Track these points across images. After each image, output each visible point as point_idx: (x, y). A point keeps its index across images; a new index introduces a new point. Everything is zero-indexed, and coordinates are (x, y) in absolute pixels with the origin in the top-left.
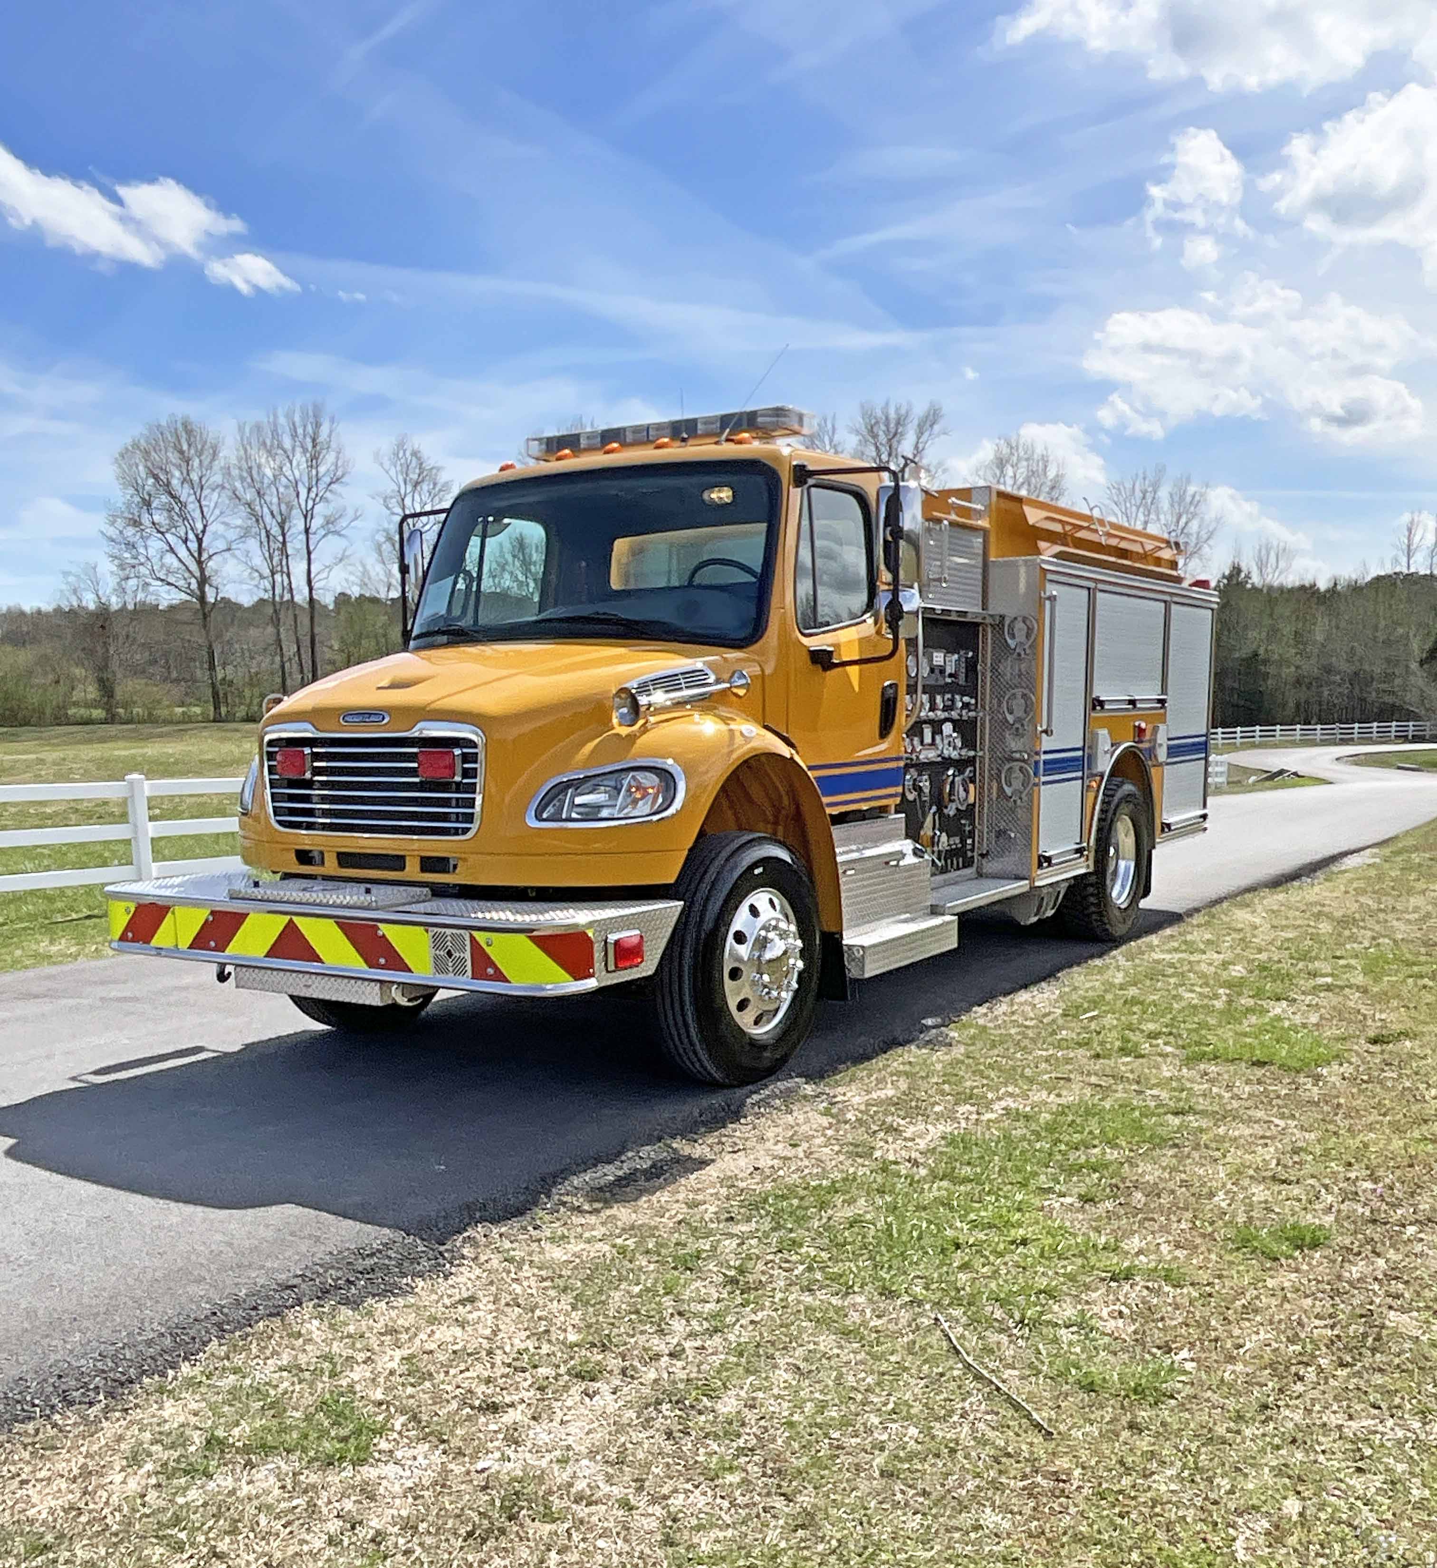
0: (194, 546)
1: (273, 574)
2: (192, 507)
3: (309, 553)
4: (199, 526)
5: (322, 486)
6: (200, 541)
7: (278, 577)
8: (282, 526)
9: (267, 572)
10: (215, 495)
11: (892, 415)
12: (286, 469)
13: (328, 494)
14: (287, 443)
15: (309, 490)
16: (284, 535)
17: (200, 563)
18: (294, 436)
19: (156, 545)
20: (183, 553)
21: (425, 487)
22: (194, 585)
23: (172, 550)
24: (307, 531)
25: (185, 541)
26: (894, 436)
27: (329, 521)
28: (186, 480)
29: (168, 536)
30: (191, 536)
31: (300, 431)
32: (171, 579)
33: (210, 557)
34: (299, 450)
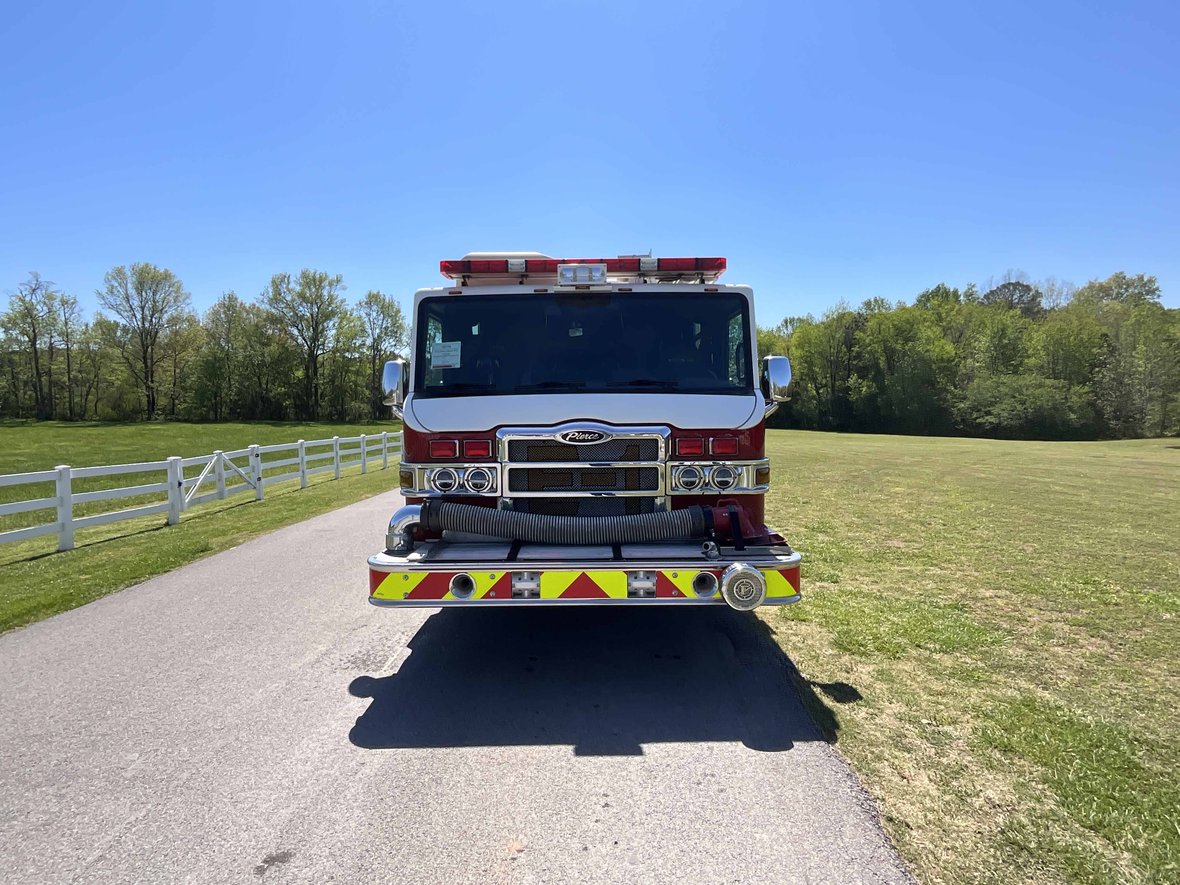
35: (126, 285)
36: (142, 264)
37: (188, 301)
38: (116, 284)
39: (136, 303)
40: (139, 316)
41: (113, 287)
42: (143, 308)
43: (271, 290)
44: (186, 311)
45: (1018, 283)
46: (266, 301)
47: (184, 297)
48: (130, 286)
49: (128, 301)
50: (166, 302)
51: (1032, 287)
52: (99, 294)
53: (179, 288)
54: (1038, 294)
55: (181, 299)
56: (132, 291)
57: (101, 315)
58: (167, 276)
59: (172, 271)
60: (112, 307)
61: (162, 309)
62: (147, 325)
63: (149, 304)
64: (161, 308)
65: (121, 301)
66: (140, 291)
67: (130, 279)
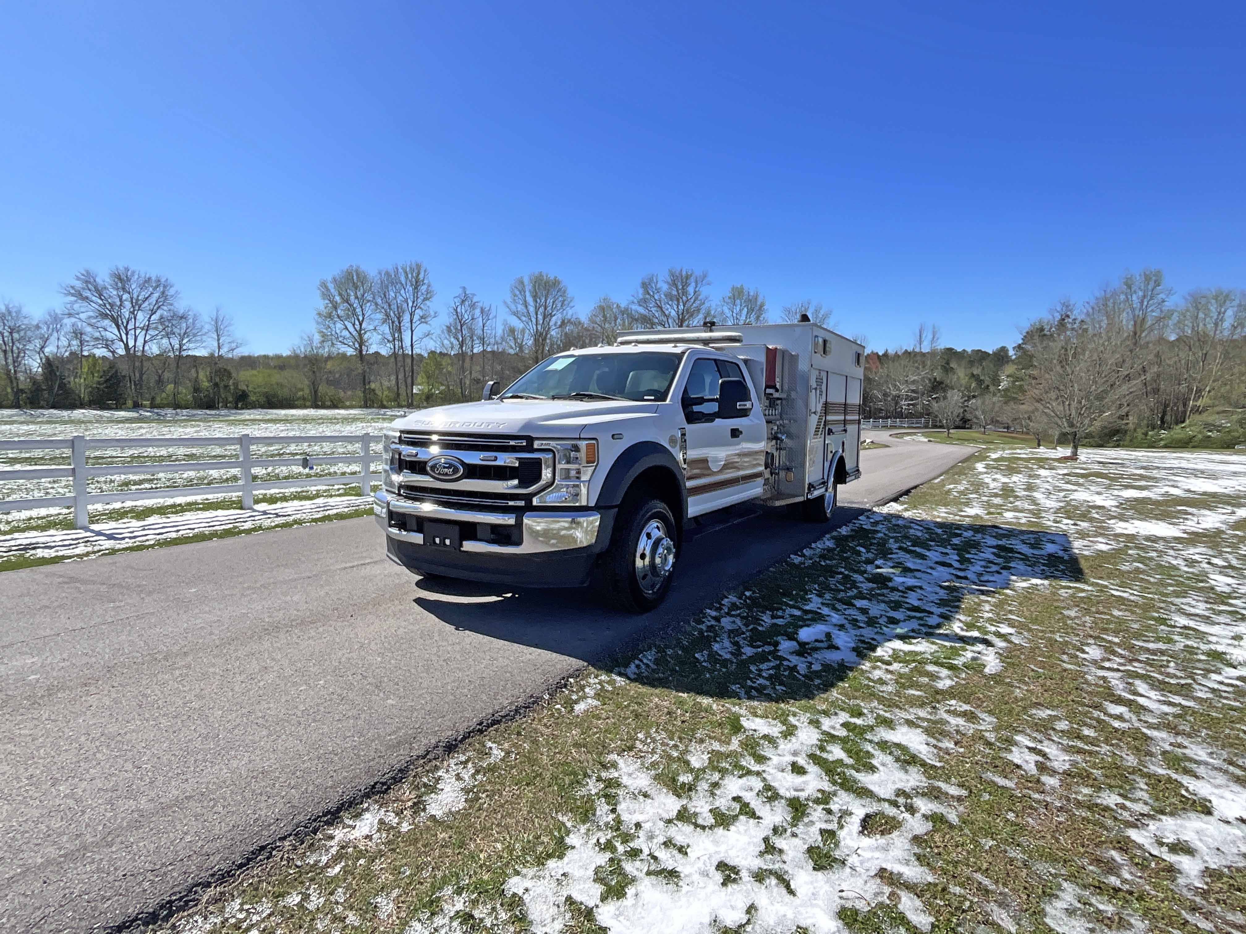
0: (358, 327)
1: (394, 340)
2: (358, 310)
3: (412, 331)
4: (361, 318)
5: (419, 300)
6: (361, 325)
7: (397, 343)
8: (399, 318)
9: (391, 339)
10: (368, 304)
11: (684, 273)
12: (402, 292)
13: (422, 306)
14: (403, 279)
15: (413, 302)
16: (400, 323)
17: (360, 335)
18: (407, 277)
19: (339, 325)
20: (351, 329)
21: (467, 303)
22: (357, 346)
23: (346, 328)
24: (411, 321)
25: (354, 325)
26: (685, 285)
27: (422, 317)
28: (357, 297)
29: (346, 323)
30: (357, 323)
31: (410, 276)
32: (345, 342)
33: (365, 333)
34: (409, 284)
35: (525, 292)
36: (537, 274)
37: (572, 304)
38: (518, 293)
39: (532, 309)
40: (534, 320)
41: (515, 295)
42: (537, 313)
43: (641, 290)
44: (569, 313)
46: (637, 301)
47: (568, 300)
48: (528, 294)
49: (526, 307)
50: (554, 306)
52: (506, 302)
53: (565, 292)
55: (566, 303)
56: (530, 300)
57: (507, 322)
58: (556, 283)
59: (560, 278)
60: (513, 313)
61: (552, 313)
63: (541, 310)
65: (521, 308)
66: (535, 297)
67: (528, 287)
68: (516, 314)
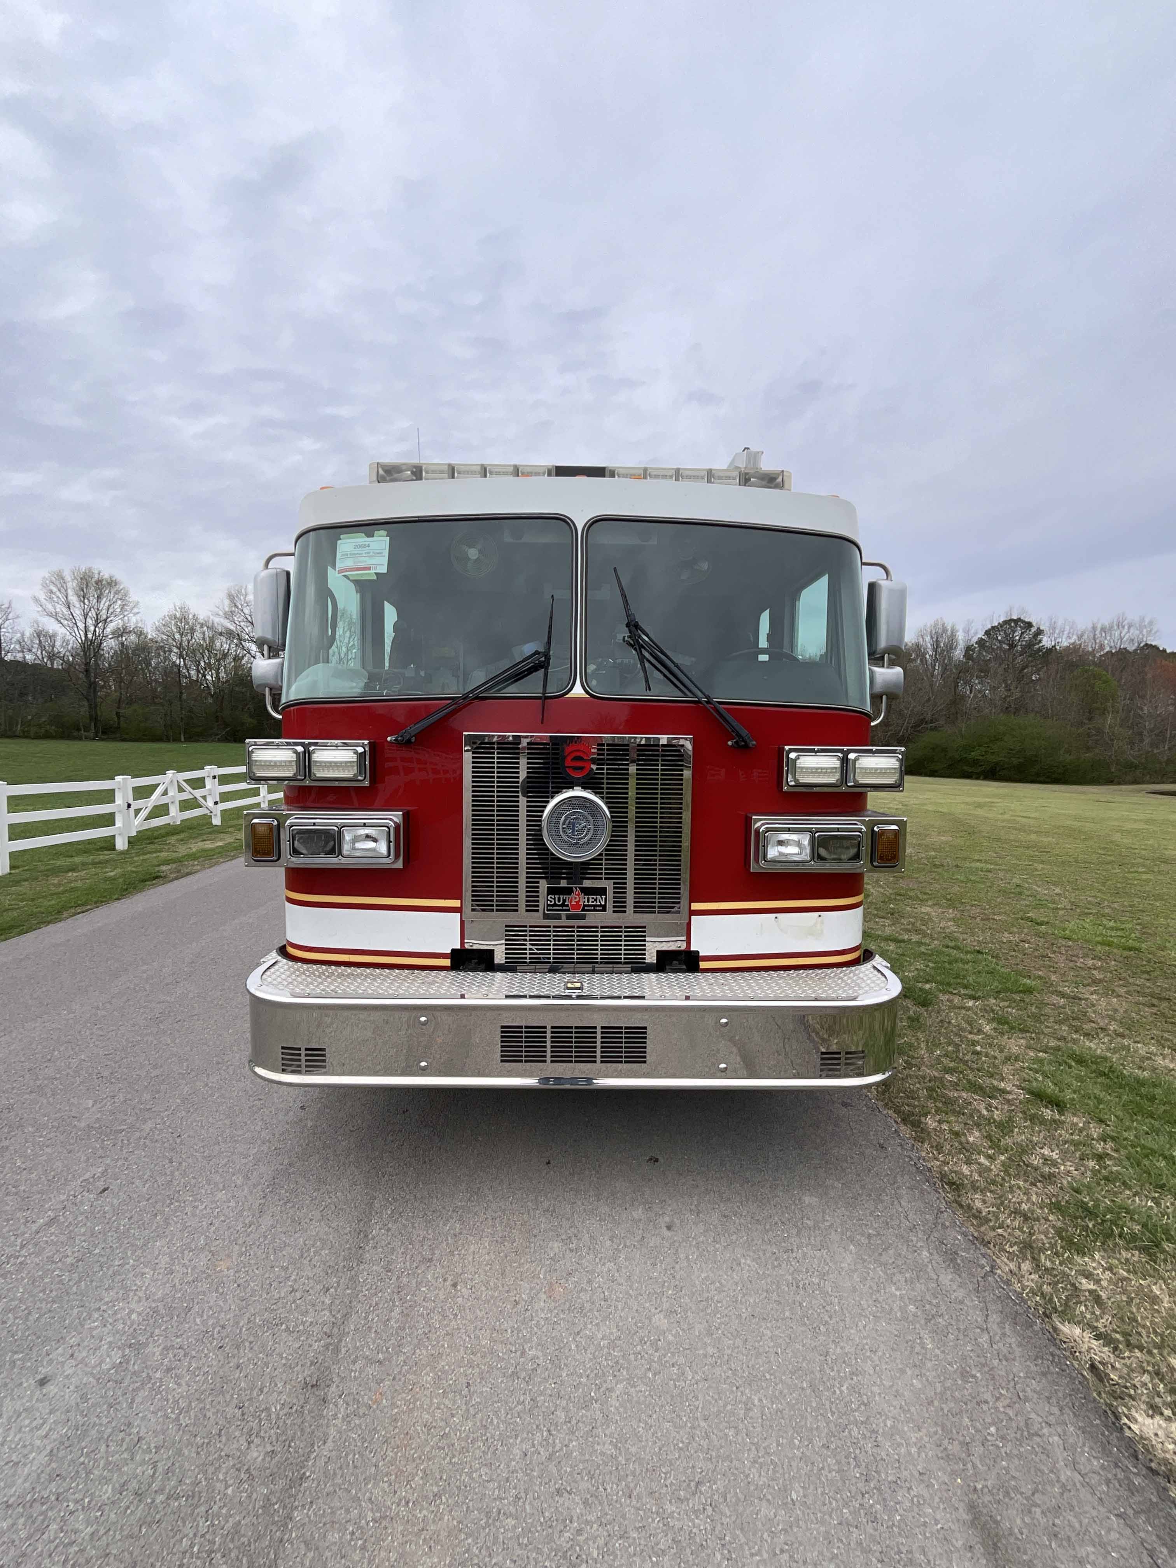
35: (66, 591)
36: (83, 569)
37: (135, 610)
38: (55, 589)
39: (77, 612)
40: (81, 625)
41: (51, 592)
42: (86, 616)
43: (227, 602)
44: (133, 621)
45: (1019, 620)
46: (221, 613)
47: (132, 605)
48: (70, 592)
49: (69, 608)
50: (110, 611)
51: (1034, 624)
52: (36, 600)
53: (125, 595)
54: (1040, 632)
55: (127, 608)
56: (73, 599)
57: (37, 622)
58: (112, 583)
59: (117, 577)
60: (50, 615)
61: (107, 618)
62: (90, 636)
63: (93, 613)
64: (105, 617)
65: (61, 609)
66: (83, 597)
67: (72, 585)
68: (55, 616)
